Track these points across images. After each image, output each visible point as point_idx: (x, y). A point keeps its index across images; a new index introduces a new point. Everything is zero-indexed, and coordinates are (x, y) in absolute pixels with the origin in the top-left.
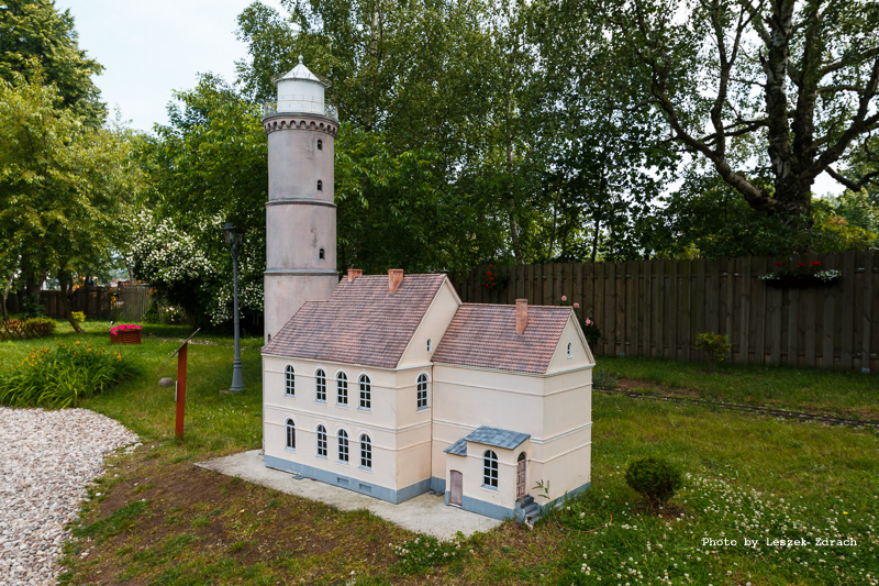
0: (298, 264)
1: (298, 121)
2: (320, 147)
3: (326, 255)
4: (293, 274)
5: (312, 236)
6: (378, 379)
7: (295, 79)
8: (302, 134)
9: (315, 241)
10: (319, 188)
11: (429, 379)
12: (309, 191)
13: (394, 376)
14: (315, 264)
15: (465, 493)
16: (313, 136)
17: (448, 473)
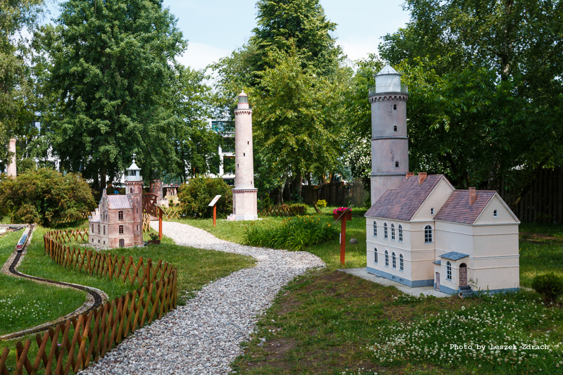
0: (384, 171)
1: (382, 97)
2: (395, 108)
3: (399, 165)
4: (382, 176)
5: (391, 156)
6: (405, 227)
7: (382, 75)
8: (386, 103)
9: (393, 158)
10: (395, 130)
11: (433, 228)
12: (389, 132)
13: (409, 225)
14: (393, 170)
15: (441, 284)
16: (391, 103)
17: (435, 274)
